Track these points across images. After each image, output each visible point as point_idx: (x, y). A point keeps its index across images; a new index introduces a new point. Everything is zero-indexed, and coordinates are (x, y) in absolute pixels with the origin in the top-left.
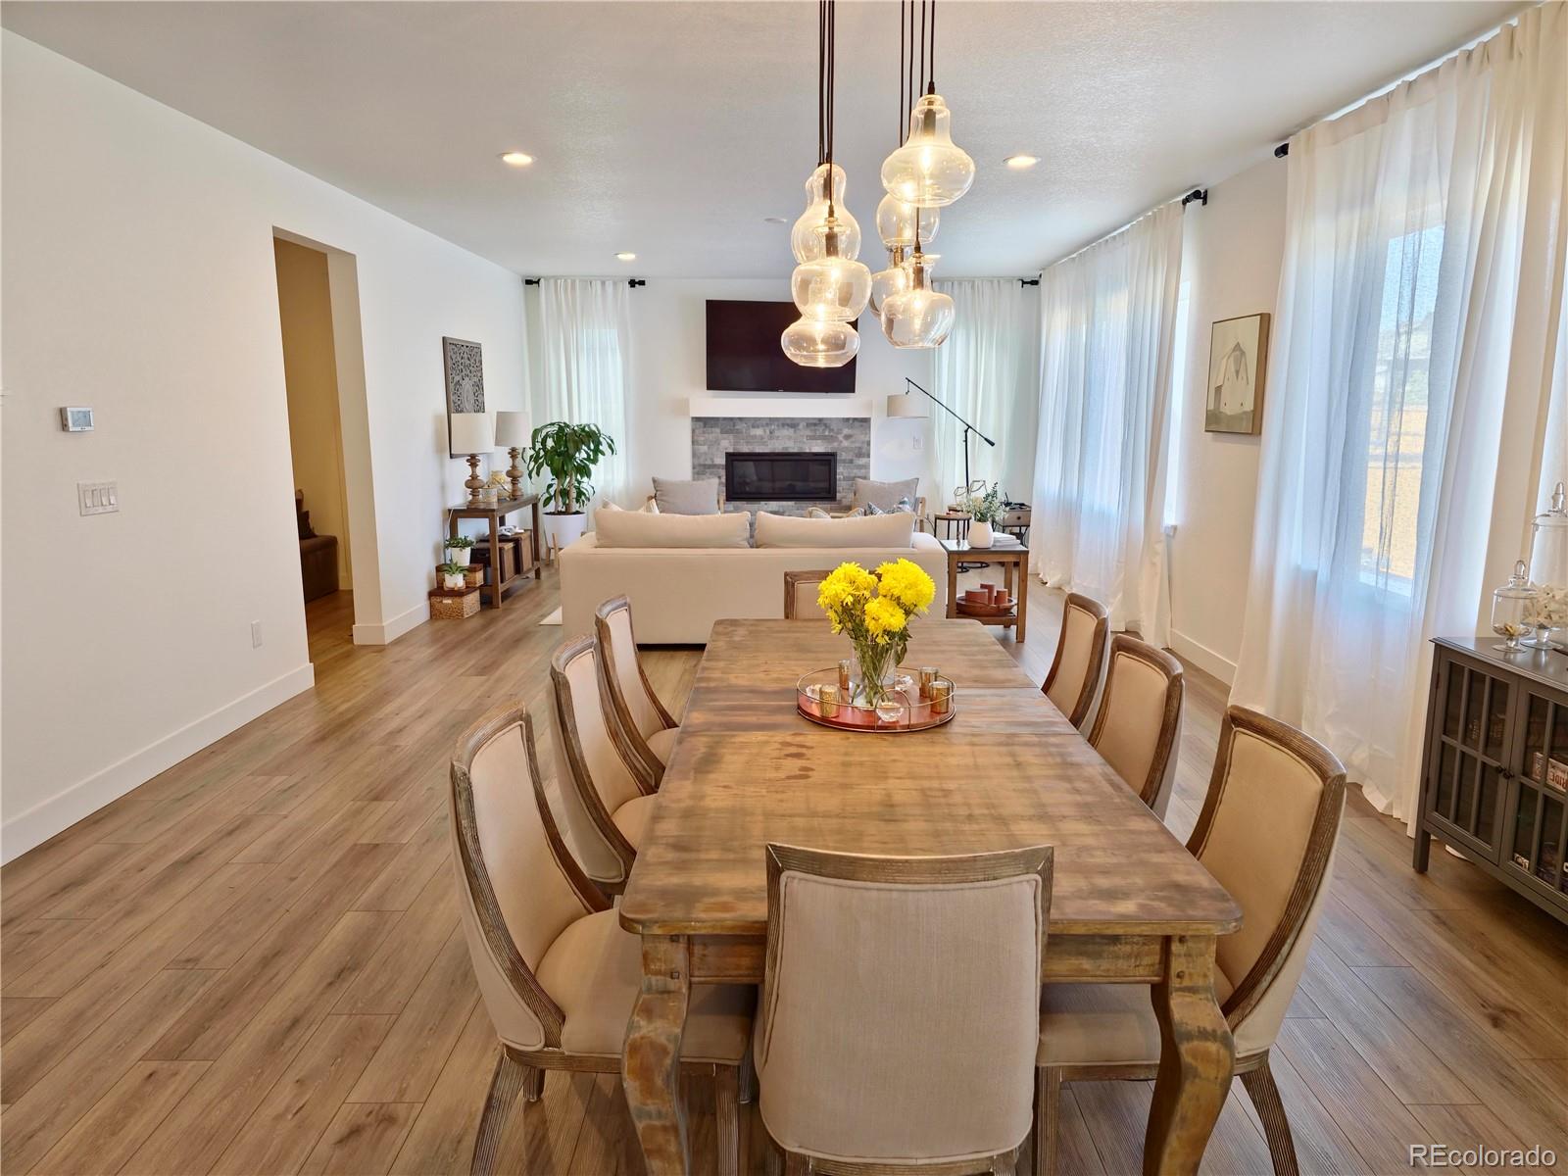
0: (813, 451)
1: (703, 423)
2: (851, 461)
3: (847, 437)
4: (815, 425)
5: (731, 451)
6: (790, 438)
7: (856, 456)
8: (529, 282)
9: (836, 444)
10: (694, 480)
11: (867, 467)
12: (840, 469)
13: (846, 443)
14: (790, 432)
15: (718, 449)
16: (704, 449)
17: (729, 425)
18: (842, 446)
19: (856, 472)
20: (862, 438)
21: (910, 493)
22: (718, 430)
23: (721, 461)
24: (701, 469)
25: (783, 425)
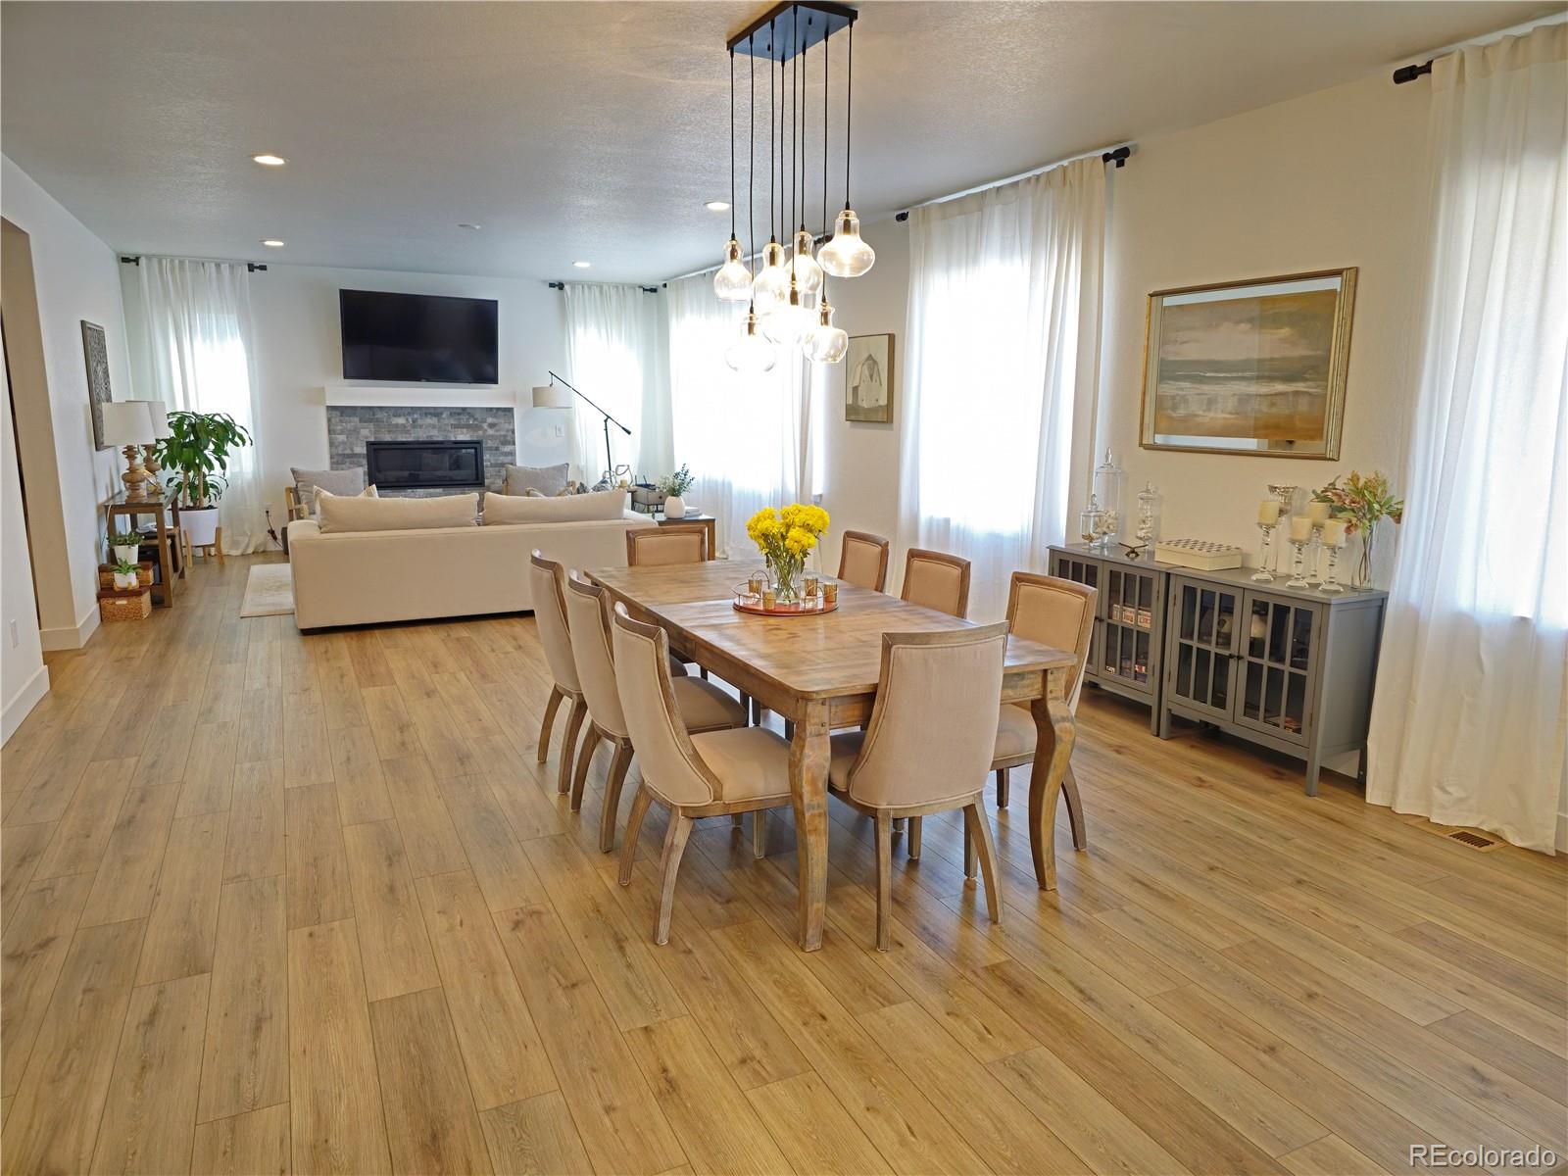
0: (458, 439)
1: (339, 412)
2: (497, 449)
3: (492, 426)
4: (459, 414)
5: (373, 440)
6: (434, 427)
7: (502, 444)
8: (125, 260)
9: (481, 433)
10: (332, 469)
11: (512, 454)
12: (487, 457)
13: (490, 432)
14: (434, 420)
15: (357, 438)
16: (342, 438)
17: (369, 414)
18: (487, 433)
19: (502, 459)
20: (507, 426)
21: (562, 477)
22: (357, 419)
23: (362, 449)
24: (339, 460)
25: (426, 414)
